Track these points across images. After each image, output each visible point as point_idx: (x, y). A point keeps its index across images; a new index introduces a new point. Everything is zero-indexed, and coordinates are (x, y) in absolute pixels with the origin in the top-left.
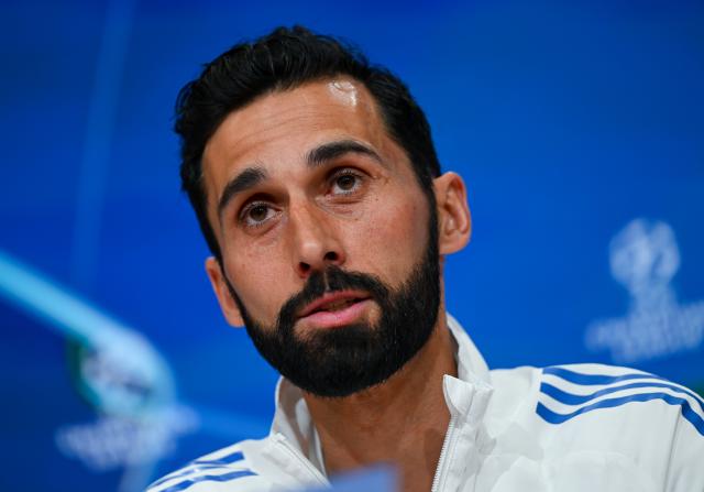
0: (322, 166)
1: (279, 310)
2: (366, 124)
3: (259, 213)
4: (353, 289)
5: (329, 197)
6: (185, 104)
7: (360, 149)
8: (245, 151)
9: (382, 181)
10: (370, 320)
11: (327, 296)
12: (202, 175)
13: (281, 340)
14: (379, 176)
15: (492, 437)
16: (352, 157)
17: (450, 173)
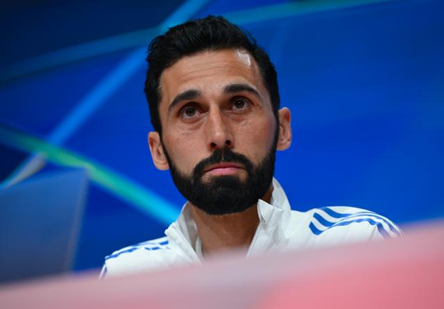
0: (231, 95)
1: (195, 166)
2: (254, 76)
3: (190, 112)
4: (235, 162)
5: (230, 111)
6: (154, 46)
7: (251, 90)
8: (190, 79)
9: (258, 108)
10: (241, 177)
11: (222, 163)
12: (161, 86)
13: (192, 182)
14: (258, 105)
15: (287, 237)
16: (245, 93)
17: (286, 108)
